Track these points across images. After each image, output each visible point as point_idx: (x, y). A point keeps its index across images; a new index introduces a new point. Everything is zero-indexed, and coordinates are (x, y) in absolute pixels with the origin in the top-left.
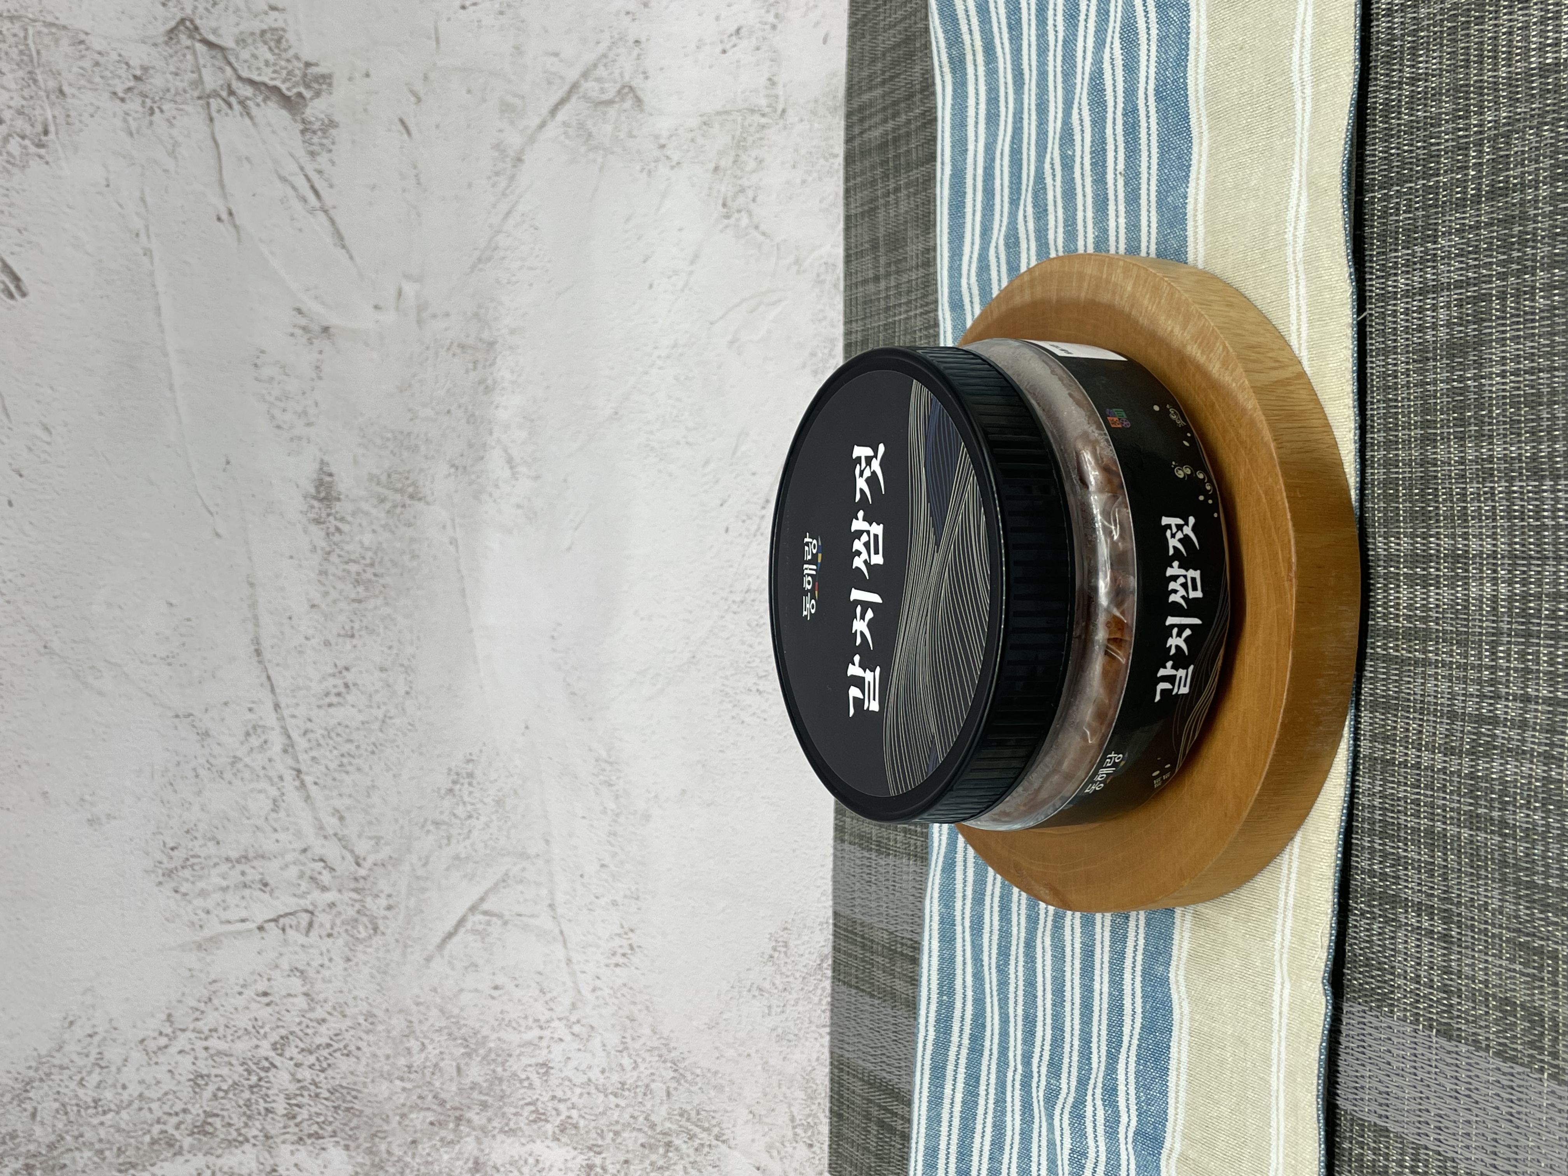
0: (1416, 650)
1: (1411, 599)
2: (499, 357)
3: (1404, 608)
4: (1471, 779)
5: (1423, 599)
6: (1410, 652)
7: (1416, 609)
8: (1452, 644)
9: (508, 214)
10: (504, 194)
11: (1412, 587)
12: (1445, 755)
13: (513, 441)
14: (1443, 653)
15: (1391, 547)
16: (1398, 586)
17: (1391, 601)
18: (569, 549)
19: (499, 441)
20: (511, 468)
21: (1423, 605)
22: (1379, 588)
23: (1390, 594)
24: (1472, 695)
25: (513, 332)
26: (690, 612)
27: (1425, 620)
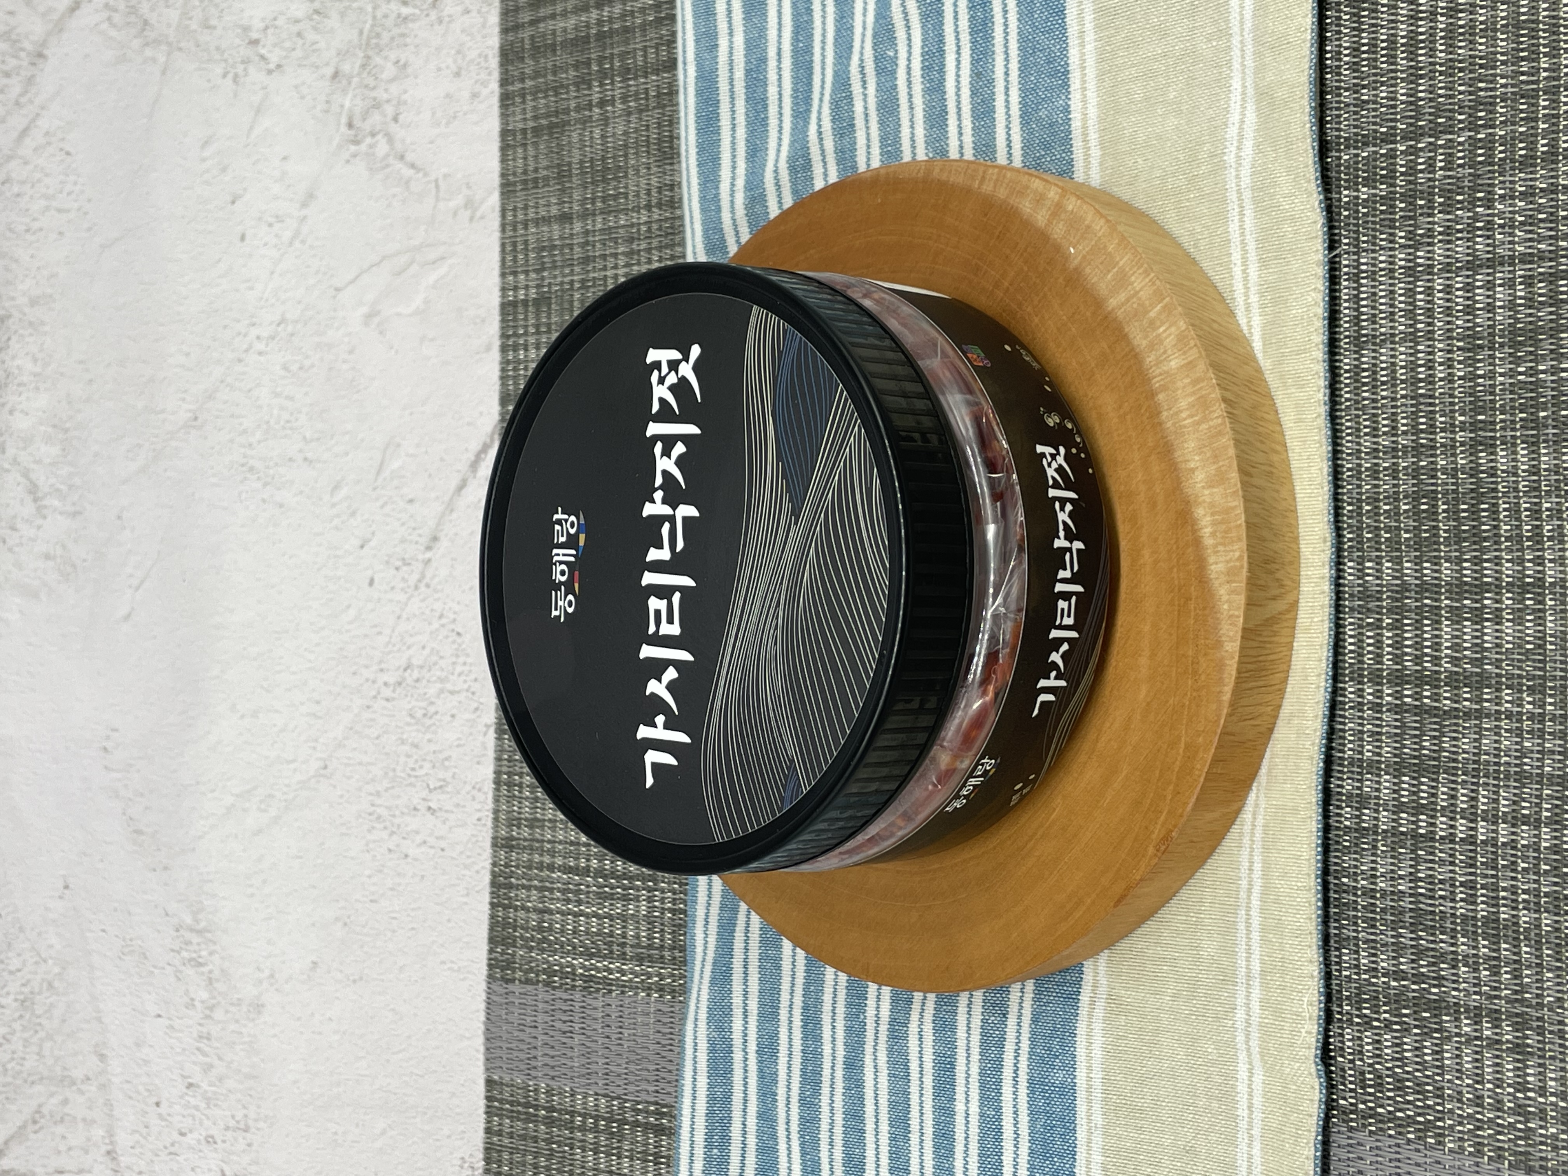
0: (1466, 699)
1: (1457, 637)
2: (14, 338)
3: (1447, 648)
4: (1556, 853)
5: (1477, 637)
6: (1456, 702)
7: (1466, 649)
8: (1520, 691)
9: (25, 132)
10: (17, 103)
11: (1458, 623)
12: (1513, 826)
13: (38, 462)
14: (1507, 702)
15: (1426, 575)
16: (1439, 622)
17: (1426, 639)
18: (127, 617)
19: (15, 461)
20: (35, 500)
21: (1477, 645)
22: (1407, 625)
23: (1426, 632)
24: (1553, 752)
25: (34, 302)
26: (318, 702)
27: (1477, 662)
